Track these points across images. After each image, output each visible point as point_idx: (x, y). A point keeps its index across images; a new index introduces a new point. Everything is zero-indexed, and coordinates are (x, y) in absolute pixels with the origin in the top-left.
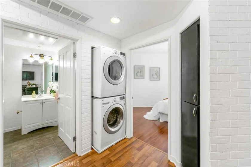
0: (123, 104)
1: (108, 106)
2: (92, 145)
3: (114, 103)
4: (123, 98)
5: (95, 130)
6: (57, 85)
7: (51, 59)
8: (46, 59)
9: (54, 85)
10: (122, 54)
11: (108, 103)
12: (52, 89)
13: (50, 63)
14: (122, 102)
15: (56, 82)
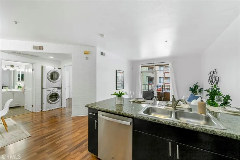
0: (60, 92)
1: (50, 92)
2: (42, 109)
3: (53, 91)
4: (60, 89)
5: (43, 103)
6: (23, 84)
7: (19, 68)
8: (15, 68)
9: (20, 83)
10: (59, 68)
11: (50, 90)
12: (20, 86)
13: (18, 70)
14: (60, 91)
15: (22, 82)
